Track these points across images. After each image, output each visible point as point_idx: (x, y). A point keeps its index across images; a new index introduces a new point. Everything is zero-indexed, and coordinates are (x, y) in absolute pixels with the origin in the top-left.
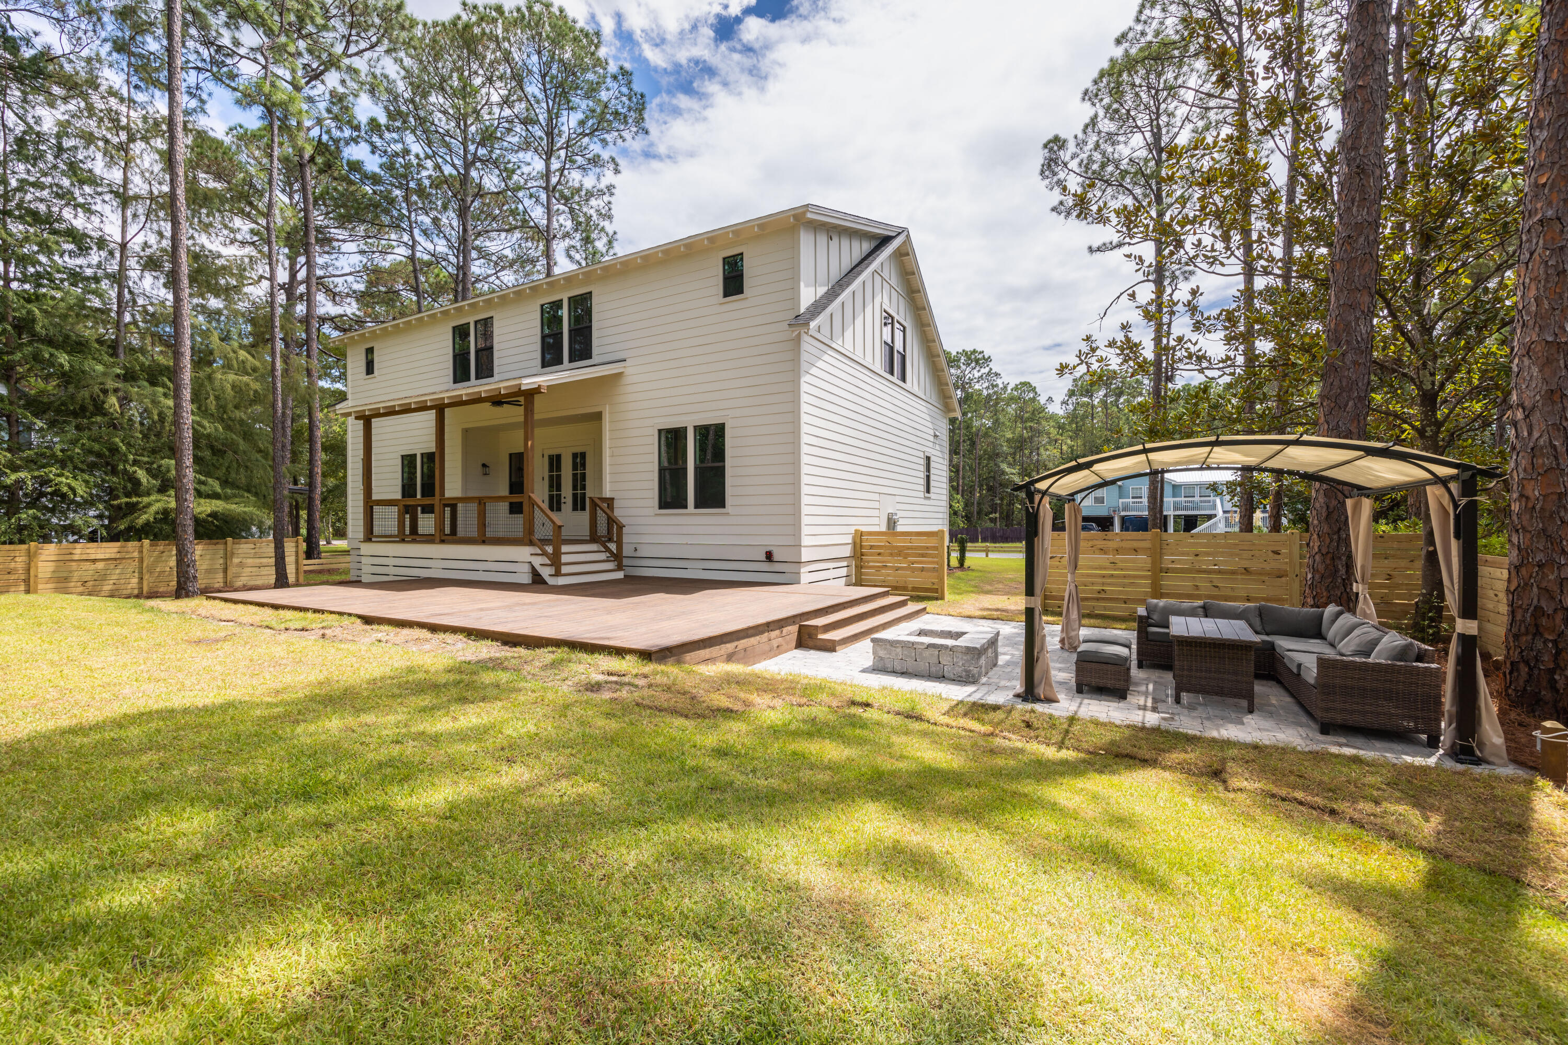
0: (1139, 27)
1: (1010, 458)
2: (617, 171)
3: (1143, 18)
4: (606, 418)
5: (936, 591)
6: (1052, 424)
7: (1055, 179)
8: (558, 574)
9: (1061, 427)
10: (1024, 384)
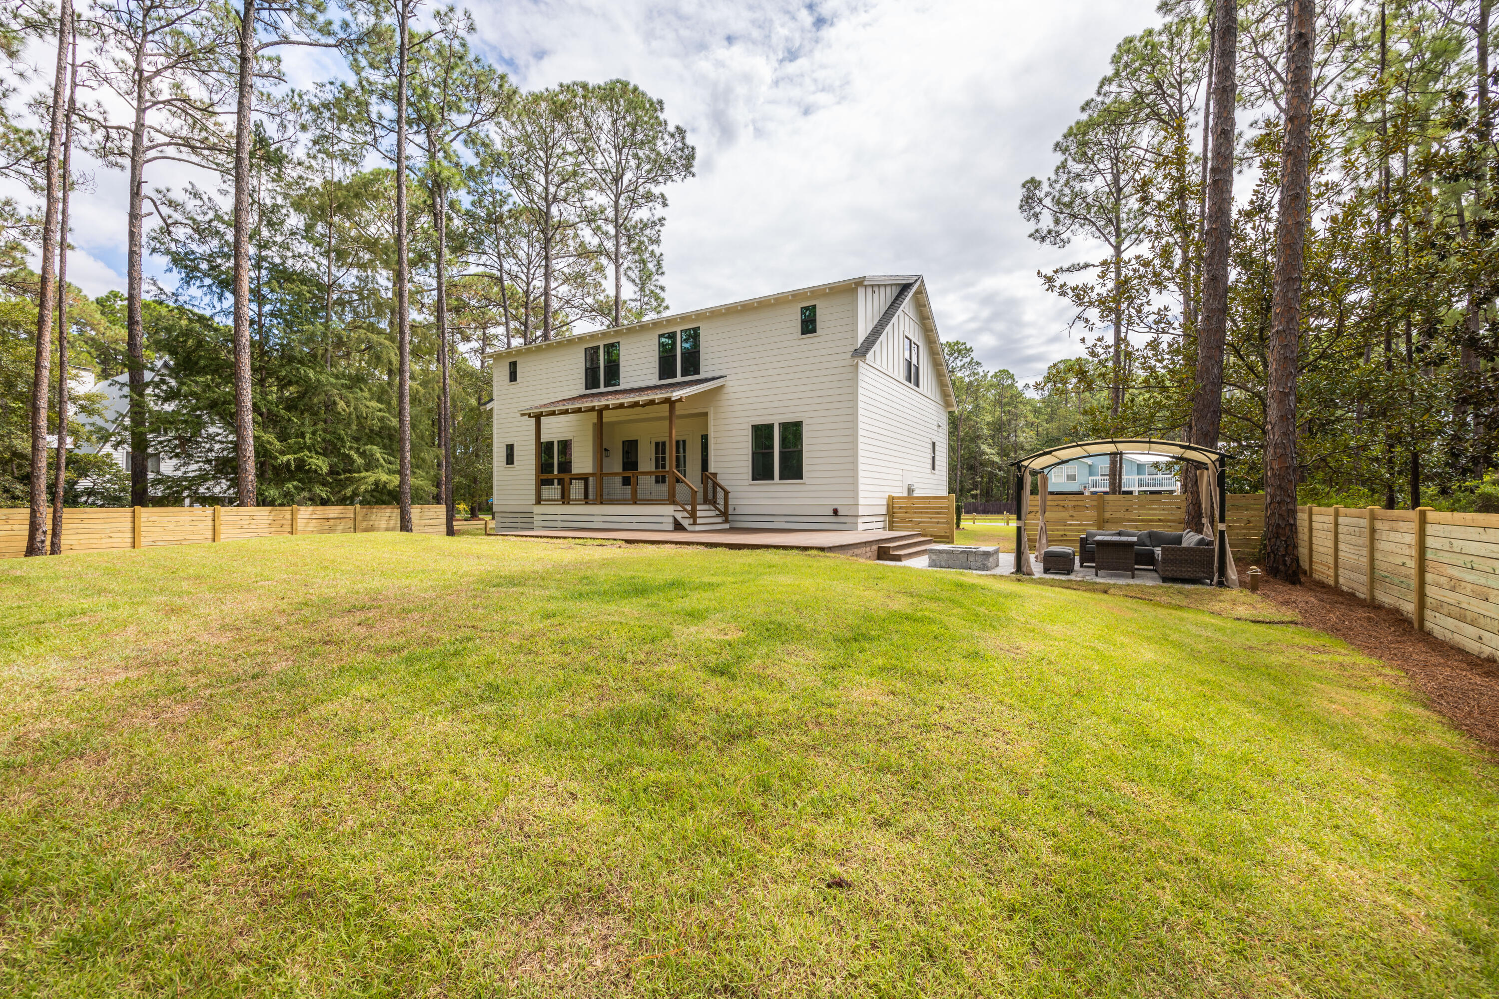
0: (1100, 99)
1: (990, 441)
2: (665, 205)
3: (1103, 91)
4: (711, 417)
5: (948, 537)
6: (1029, 408)
7: (1032, 212)
8: (695, 523)
9: (1037, 412)
10: (1003, 372)
